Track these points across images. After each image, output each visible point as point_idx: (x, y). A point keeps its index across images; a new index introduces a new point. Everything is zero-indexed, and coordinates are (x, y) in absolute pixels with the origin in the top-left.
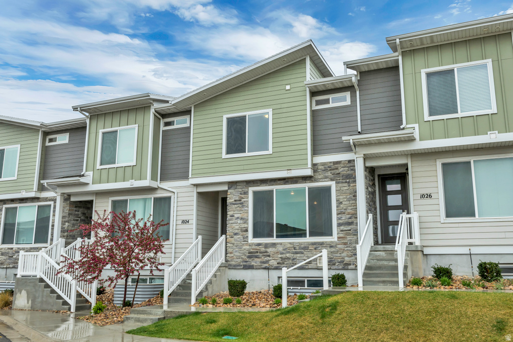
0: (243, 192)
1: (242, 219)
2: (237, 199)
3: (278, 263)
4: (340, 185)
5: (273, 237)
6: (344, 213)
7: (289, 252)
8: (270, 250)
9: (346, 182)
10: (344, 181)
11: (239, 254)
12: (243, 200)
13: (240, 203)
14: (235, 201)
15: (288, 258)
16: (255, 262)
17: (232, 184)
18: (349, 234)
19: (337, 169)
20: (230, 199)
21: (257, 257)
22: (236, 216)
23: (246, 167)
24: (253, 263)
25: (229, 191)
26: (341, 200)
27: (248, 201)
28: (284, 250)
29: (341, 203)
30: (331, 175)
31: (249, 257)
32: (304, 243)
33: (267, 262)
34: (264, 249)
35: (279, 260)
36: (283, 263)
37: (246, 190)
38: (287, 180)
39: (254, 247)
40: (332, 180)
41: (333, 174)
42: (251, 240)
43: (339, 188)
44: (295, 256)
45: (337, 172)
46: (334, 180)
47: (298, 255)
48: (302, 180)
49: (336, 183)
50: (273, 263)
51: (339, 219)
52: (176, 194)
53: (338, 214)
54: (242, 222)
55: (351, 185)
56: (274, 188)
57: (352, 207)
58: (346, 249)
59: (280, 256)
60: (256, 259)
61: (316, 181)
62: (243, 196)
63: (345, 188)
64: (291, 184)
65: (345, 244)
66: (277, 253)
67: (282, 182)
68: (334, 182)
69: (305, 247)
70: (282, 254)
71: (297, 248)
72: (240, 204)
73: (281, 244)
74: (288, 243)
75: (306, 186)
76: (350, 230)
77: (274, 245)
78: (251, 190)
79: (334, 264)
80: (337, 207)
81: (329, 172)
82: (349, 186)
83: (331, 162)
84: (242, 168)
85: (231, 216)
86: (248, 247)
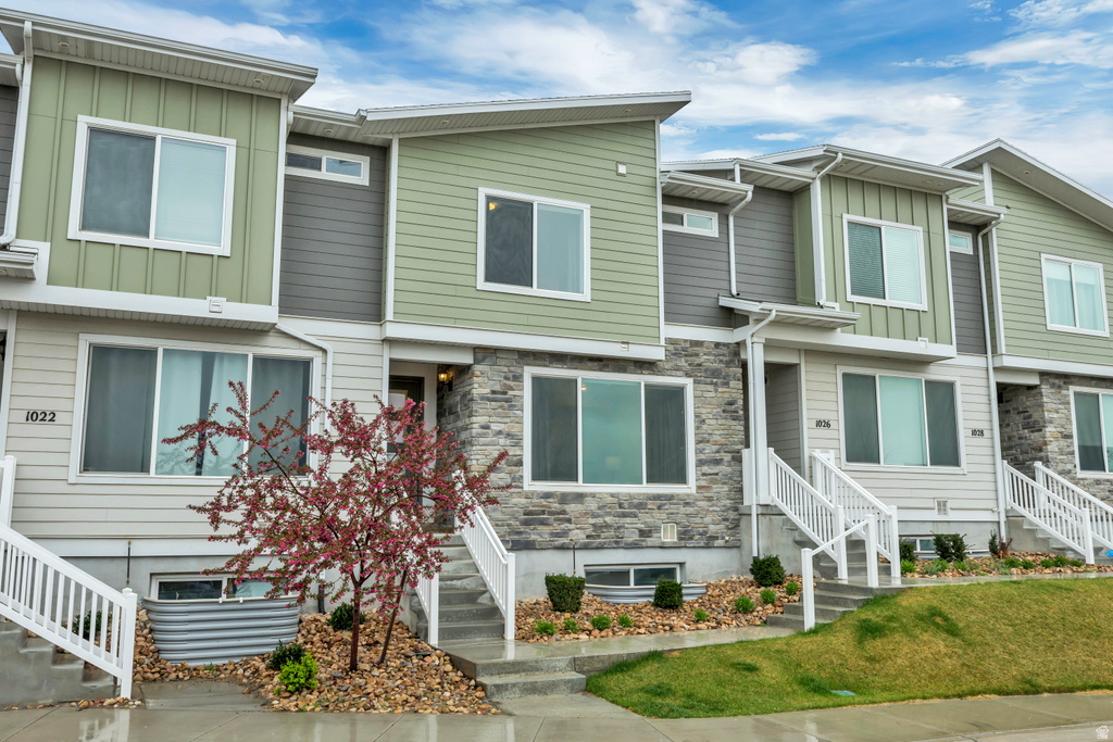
0: (511, 375)
1: (508, 435)
2: (498, 388)
3: (588, 537)
4: (702, 387)
5: (577, 481)
6: (708, 442)
7: (609, 514)
8: (572, 508)
9: (712, 383)
10: (709, 380)
11: (501, 516)
12: (510, 393)
13: (504, 398)
14: (493, 392)
15: (607, 526)
16: (539, 534)
17: (483, 353)
18: (715, 482)
19: (697, 355)
20: (480, 386)
21: (543, 523)
22: (495, 427)
23: (532, 321)
24: (533, 537)
25: (478, 369)
26: (704, 417)
27: (522, 397)
28: (599, 508)
29: (704, 421)
30: (686, 364)
31: (526, 523)
32: (639, 494)
33: (564, 533)
34: (557, 505)
35: (590, 531)
36: (599, 536)
37: (519, 371)
38: (605, 362)
39: (535, 501)
40: (688, 375)
41: (690, 365)
42: (529, 485)
43: (699, 393)
44: (623, 521)
45: (698, 361)
46: (691, 376)
47: (628, 520)
48: (635, 366)
49: (695, 382)
50: (578, 536)
51: (699, 451)
52: (330, 355)
53: (698, 442)
54: (508, 442)
55: (720, 390)
56: (581, 375)
57: (721, 432)
58: (711, 509)
59: (592, 521)
60: (540, 528)
61: (660, 372)
62: (512, 383)
63: (711, 394)
64: (614, 371)
65: (710, 499)
66: (586, 514)
67: (596, 364)
68: (691, 380)
69: (641, 504)
70: (594, 516)
71: (626, 505)
72: (507, 401)
73: (593, 495)
74: (607, 494)
75: (644, 379)
76: (717, 474)
77: (580, 497)
78: (529, 372)
79: (691, 538)
80: (697, 428)
81: (683, 359)
82: (716, 391)
83: (686, 341)
84: (522, 319)
85: (483, 427)
86: (523, 501)
